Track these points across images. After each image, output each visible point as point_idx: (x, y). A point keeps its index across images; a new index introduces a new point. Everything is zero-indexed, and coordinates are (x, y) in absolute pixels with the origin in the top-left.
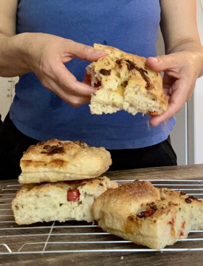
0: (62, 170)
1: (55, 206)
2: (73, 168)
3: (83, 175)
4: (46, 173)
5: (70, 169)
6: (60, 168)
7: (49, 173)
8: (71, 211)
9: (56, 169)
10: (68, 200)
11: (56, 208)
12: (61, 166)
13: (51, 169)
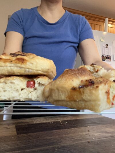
0: (23, 66)
1: (17, 90)
2: (31, 65)
3: (38, 70)
4: (11, 67)
5: (29, 65)
6: (21, 64)
7: (14, 67)
8: (29, 94)
9: (19, 65)
10: (27, 87)
11: (19, 91)
12: (22, 63)
13: (15, 65)
